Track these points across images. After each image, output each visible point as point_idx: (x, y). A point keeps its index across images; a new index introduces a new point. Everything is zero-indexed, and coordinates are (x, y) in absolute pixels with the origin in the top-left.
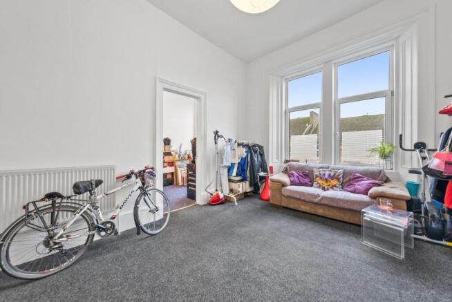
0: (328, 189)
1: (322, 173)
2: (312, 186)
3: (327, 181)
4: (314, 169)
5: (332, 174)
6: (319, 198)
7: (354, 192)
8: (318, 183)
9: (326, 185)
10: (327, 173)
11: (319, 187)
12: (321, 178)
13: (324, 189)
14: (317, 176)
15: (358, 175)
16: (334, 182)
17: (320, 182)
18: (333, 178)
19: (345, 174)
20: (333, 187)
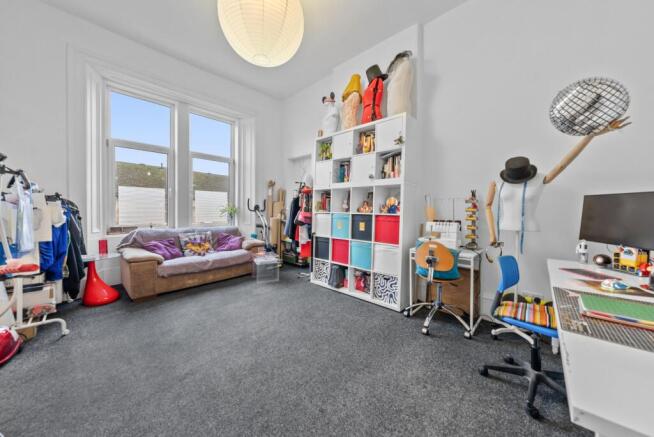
0: (204, 255)
1: (192, 237)
2: (183, 255)
3: (200, 245)
4: (180, 235)
5: (203, 237)
6: (210, 264)
7: (231, 249)
8: (192, 250)
9: (200, 250)
10: (198, 237)
11: (194, 254)
12: (193, 244)
13: (199, 254)
14: (187, 243)
15: (225, 234)
16: (207, 245)
17: (193, 248)
18: (205, 241)
19: (214, 234)
20: (207, 250)
